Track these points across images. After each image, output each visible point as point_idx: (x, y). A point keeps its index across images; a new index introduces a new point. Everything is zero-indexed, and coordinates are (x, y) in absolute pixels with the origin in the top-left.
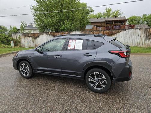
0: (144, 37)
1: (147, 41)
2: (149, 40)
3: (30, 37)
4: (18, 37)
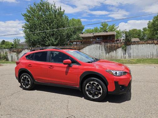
0: (104, 51)
1: (108, 54)
2: (109, 54)
3: (15, 52)
4: (5, 52)
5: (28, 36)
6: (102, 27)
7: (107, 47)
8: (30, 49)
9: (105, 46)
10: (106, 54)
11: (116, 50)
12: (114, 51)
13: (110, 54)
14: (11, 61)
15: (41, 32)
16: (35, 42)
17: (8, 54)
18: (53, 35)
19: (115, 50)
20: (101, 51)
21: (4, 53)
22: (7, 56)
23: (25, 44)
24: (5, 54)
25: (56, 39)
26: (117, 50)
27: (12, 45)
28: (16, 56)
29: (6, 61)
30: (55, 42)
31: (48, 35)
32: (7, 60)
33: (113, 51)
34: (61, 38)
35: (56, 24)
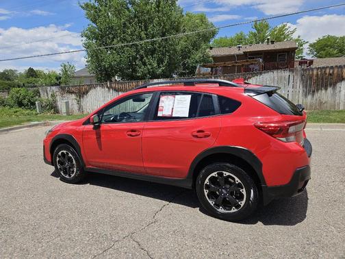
0: (301, 87)
1: (309, 97)
2: (313, 95)
3: (72, 93)
4: (50, 94)
5: (95, 56)
6: (255, 31)
7: (311, 78)
8: (107, 87)
9: (302, 75)
10: (306, 96)
11: (334, 85)
12: (330, 89)
13: (317, 95)
14: (65, 114)
15: (127, 46)
16: (112, 69)
17: (58, 98)
18: (153, 52)
19: (331, 85)
20: (291, 90)
21: (50, 96)
22: (55, 102)
23: (88, 74)
24: (50, 99)
25: (160, 61)
26: (338, 85)
27: (58, 78)
28: (75, 102)
29: (54, 113)
30: (159, 67)
31: (142, 52)
32: (57, 111)
33: (326, 89)
34: (170, 58)
35: (161, 25)
